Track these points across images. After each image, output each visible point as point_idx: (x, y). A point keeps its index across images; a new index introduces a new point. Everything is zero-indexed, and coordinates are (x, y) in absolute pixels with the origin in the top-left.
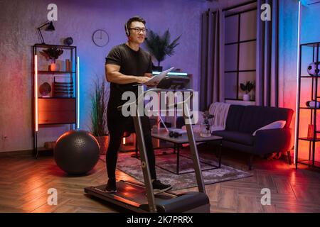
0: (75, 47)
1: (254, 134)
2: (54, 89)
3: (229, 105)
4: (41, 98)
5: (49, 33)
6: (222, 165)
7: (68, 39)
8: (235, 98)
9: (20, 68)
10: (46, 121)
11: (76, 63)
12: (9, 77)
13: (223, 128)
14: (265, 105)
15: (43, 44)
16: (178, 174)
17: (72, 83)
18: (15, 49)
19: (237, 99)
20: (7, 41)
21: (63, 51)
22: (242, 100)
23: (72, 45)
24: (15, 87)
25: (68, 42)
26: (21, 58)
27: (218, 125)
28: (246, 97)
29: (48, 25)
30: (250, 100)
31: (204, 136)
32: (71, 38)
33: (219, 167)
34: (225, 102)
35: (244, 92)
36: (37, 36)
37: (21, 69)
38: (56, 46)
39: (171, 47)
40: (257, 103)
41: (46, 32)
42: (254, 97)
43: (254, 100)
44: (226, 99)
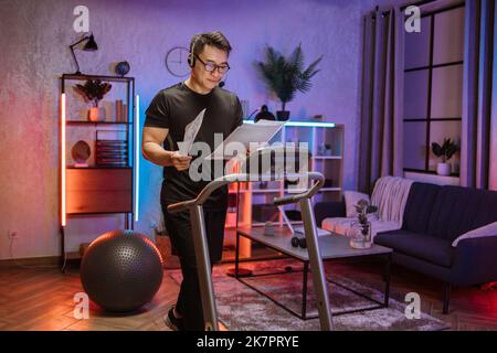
0: (133, 79)
1: (455, 244)
2: (97, 152)
3: (410, 183)
4: (73, 168)
5: (89, 54)
6: (391, 300)
7: (121, 64)
8: (424, 168)
9: (38, 115)
10: (81, 208)
11: (134, 107)
12: (20, 130)
13: (397, 225)
14: (479, 186)
15: (78, 74)
16: (304, 318)
17: (127, 142)
18: (32, 84)
19: (427, 171)
20: (17, 69)
21: (110, 86)
22: (435, 173)
23: (129, 75)
24: (32, 148)
25: (122, 70)
26: (41, 98)
27: (389, 218)
28: (442, 168)
29: (86, 41)
30: (451, 175)
31: (358, 246)
32: (126, 63)
33: (386, 305)
34: (404, 177)
35: (440, 159)
36: (68, 61)
37: (40, 118)
38: (99, 78)
39: (306, 76)
40: (463, 181)
41: (85, 52)
42: (458, 168)
43: (457, 174)
44: (405, 170)
